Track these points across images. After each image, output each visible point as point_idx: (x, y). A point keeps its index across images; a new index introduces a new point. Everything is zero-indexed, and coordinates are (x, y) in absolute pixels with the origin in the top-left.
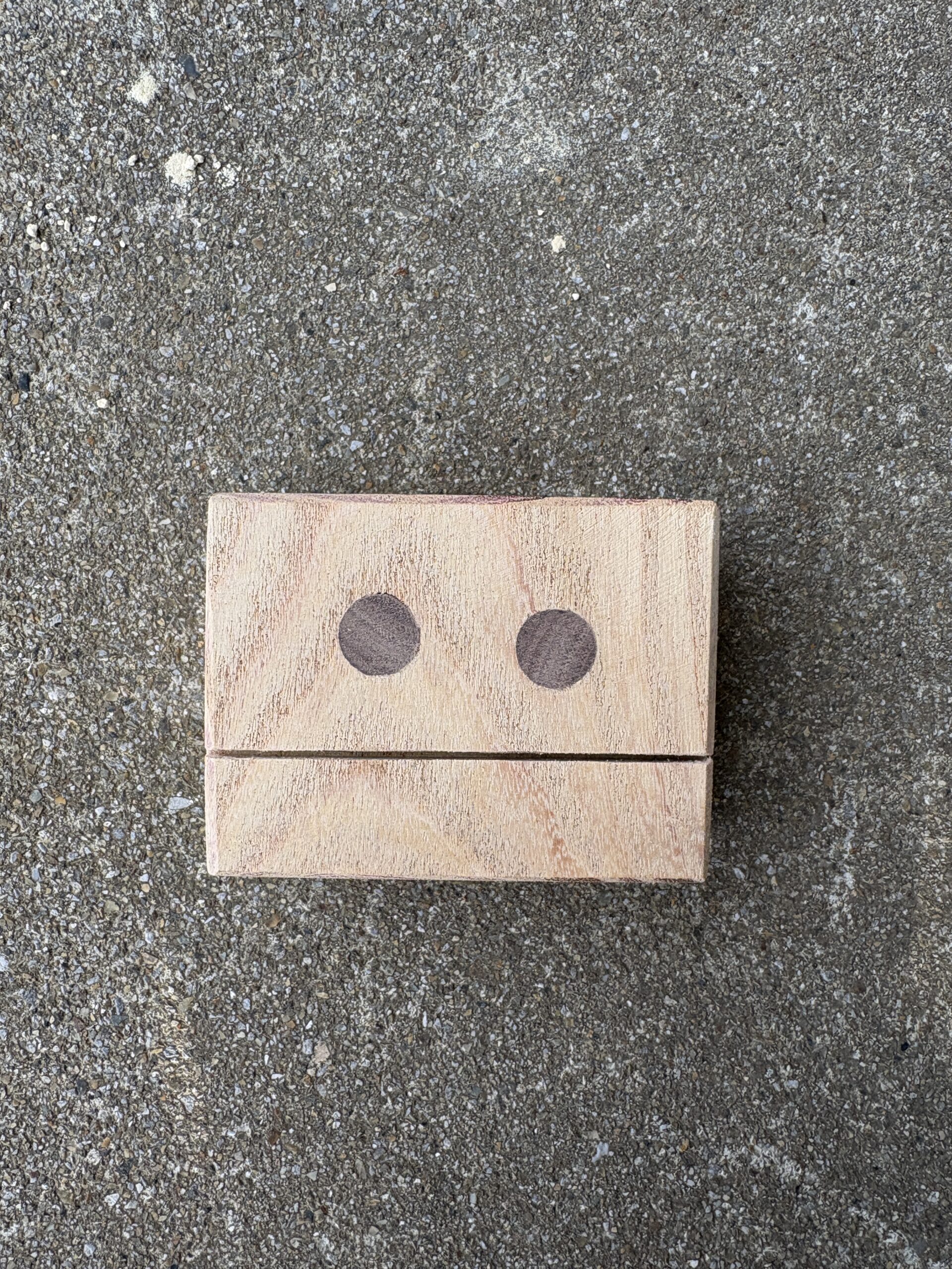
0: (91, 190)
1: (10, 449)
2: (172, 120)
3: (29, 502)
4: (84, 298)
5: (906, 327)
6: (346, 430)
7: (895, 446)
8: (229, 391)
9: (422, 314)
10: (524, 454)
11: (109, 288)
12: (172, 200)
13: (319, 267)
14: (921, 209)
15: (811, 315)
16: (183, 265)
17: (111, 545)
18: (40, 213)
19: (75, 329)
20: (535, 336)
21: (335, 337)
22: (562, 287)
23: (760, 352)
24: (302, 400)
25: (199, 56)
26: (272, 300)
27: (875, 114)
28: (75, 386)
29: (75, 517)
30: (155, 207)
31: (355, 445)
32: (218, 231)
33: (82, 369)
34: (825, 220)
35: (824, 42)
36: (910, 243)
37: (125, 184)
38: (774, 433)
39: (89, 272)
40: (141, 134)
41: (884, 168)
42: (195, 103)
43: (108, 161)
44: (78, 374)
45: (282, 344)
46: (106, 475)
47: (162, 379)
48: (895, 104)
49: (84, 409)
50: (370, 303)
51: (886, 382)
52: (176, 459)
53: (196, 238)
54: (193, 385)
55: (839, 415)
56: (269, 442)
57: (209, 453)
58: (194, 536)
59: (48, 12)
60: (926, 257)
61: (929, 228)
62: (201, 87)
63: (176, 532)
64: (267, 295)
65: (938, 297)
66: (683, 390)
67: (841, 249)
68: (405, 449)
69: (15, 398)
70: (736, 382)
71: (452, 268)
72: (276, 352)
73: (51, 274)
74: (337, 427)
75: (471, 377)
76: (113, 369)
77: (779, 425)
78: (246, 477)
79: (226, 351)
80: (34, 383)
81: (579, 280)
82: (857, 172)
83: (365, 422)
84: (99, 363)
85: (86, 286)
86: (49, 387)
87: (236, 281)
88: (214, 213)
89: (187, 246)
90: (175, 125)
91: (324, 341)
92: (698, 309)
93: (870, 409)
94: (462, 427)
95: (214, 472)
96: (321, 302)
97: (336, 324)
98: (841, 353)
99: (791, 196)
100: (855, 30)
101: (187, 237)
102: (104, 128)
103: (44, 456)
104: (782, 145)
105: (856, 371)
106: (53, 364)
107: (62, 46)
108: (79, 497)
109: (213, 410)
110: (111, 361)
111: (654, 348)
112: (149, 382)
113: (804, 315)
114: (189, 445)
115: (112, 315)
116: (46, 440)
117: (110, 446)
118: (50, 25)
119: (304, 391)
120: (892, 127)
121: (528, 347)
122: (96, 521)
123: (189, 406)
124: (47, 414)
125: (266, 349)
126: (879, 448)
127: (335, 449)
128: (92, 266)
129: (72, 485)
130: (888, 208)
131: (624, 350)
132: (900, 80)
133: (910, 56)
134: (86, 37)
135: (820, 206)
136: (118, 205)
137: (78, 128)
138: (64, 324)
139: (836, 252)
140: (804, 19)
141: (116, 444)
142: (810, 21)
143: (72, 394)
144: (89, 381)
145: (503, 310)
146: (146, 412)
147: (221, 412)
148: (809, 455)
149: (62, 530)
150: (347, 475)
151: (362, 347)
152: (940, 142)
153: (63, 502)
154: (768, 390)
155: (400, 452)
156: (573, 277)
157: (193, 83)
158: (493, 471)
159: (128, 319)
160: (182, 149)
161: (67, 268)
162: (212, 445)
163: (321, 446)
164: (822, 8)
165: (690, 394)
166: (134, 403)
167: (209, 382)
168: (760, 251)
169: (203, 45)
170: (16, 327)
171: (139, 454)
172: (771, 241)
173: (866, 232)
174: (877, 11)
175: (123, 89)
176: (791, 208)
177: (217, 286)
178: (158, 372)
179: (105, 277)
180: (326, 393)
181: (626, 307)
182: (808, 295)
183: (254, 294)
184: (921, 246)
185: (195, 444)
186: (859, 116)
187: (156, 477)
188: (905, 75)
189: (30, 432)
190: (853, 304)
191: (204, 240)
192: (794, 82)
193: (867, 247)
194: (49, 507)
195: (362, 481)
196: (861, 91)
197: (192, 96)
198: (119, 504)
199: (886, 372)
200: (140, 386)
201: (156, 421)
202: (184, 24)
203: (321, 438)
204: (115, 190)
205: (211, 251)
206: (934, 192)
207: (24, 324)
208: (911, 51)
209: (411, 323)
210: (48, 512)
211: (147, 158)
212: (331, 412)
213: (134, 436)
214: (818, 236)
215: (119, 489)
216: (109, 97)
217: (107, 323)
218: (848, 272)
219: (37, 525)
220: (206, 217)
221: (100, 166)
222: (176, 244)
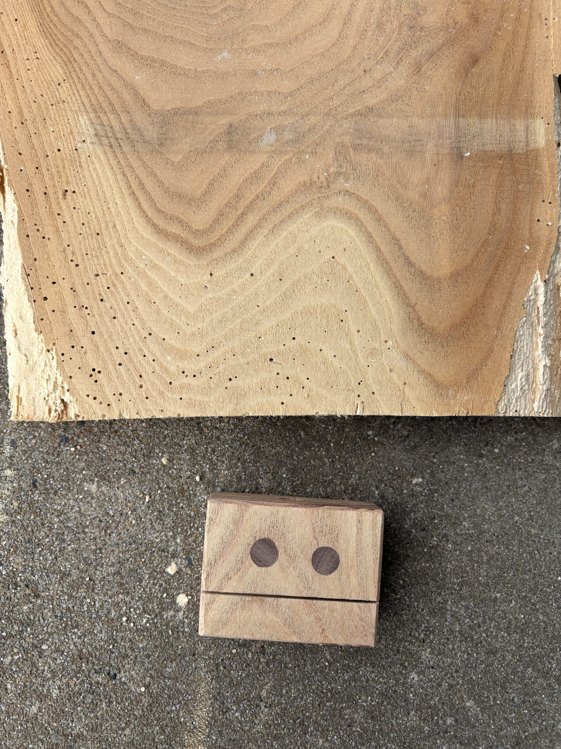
0: (148, 604)
1: (106, 703)
2: (181, 581)
3: (111, 723)
4: (141, 645)
5: (452, 686)
6: (235, 708)
7: (445, 733)
8: (191, 688)
9: (267, 664)
10: (302, 723)
11: (151, 643)
12: (178, 611)
13: (230, 643)
14: (461, 641)
15: (416, 679)
16: (179, 637)
17: (140, 744)
18: (128, 611)
19: (136, 657)
20: (309, 677)
21: (233, 670)
22: (322, 658)
23: (396, 691)
24: (219, 694)
25: (194, 558)
26: (211, 653)
27: (446, 602)
28: (133, 680)
29: (127, 732)
30: (172, 613)
31: (237, 714)
32: (194, 625)
33: (137, 674)
34: (424, 641)
35: (428, 573)
36: (456, 654)
37: (161, 602)
38: (398, 724)
39: (144, 636)
40: (169, 585)
41: (447, 623)
42: (190, 575)
43: (156, 594)
44: (135, 676)
45: (213, 671)
46: (141, 716)
47: (167, 681)
48: (453, 599)
49: (136, 689)
50: (248, 658)
51: (443, 708)
52: (168, 713)
53: (185, 626)
54: (178, 684)
55: (424, 720)
56: (204, 710)
57: (181, 712)
58: (172, 744)
59: (140, 537)
60: (462, 660)
61: (463, 649)
62: (193, 569)
63: (165, 742)
64: (210, 651)
65: (465, 676)
66: (365, 704)
67: (429, 654)
68: (256, 717)
69: (110, 683)
70: (385, 703)
71: (281, 647)
72: (211, 674)
73: (129, 635)
74: (231, 706)
75: (284, 691)
76: (148, 675)
77: (401, 721)
78: (194, 723)
79: (192, 672)
80: (118, 677)
81: (328, 657)
82: (437, 624)
83: (242, 705)
84: (143, 672)
85: (142, 641)
86: (123, 679)
87: (198, 644)
88: (193, 618)
89: (182, 629)
90: (182, 583)
91: (229, 672)
92: (373, 672)
93: (436, 718)
94: (279, 711)
95: (182, 720)
96: (230, 656)
97: (234, 665)
98: (426, 695)
99: (411, 631)
100: (440, 570)
101: (182, 625)
102: (155, 582)
103: (118, 707)
104: (409, 611)
105: (432, 703)
106: (126, 670)
107: (143, 549)
108: (130, 724)
109: (184, 695)
110: (148, 671)
111: (355, 686)
112: (161, 681)
113: (413, 678)
114: (174, 708)
115: (150, 653)
116: (120, 700)
117: (144, 705)
118: (140, 542)
119: (220, 691)
120: (451, 608)
121: (307, 682)
122: (135, 735)
123: (175, 693)
124: (121, 690)
125: (207, 672)
126: (439, 733)
127: (229, 715)
128: (145, 633)
129: (128, 719)
130: (448, 639)
131: (343, 686)
132: (455, 590)
133: (460, 581)
134: (153, 547)
135: (422, 636)
136: (157, 611)
137: (146, 580)
138: (132, 655)
139: (427, 655)
140: (421, 564)
141: (146, 704)
142: (423, 565)
143: (132, 683)
144: (139, 679)
145: (298, 666)
146: (159, 693)
147: (187, 696)
148: (411, 734)
149: (122, 736)
150: (233, 726)
151: (244, 675)
152: (469, 616)
153: (123, 725)
154: (397, 707)
155: (254, 718)
156: (326, 655)
157: (190, 568)
158: (289, 729)
159: (156, 656)
160: (184, 592)
161: (135, 634)
162: (183, 708)
163: (224, 713)
164: (428, 560)
165: (368, 706)
166: (154, 688)
167: (184, 683)
168: (398, 651)
169: (196, 554)
170: (113, 655)
171: (154, 710)
172: (403, 648)
173: (439, 648)
174: (449, 563)
175: (164, 568)
176: (411, 636)
177: (191, 646)
178: (165, 678)
179: (150, 638)
180: (228, 692)
181: (346, 668)
182: (415, 670)
183: (205, 650)
184: (460, 656)
185: (176, 708)
186: (439, 602)
187: (160, 719)
188: (458, 588)
189: (114, 696)
190: (432, 676)
191: (188, 627)
192: (415, 587)
193: (439, 654)
194: (118, 727)
195: (238, 729)
196: (440, 593)
197: (189, 572)
198: (145, 728)
199: (443, 704)
200: (158, 683)
201: (162, 697)
202: (190, 545)
203: (224, 710)
204: (157, 605)
205: (190, 632)
206: (466, 635)
207: (117, 654)
208: (460, 579)
209: (263, 667)
210: (117, 729)
211: (170, 594)
212: (229, 700)
213: (153, 702)
214: (421, 648)
215: (145, 723)
216: (159, 570)
217: (148, 656)
218: (431, 663)
219: (113, 733)
220: (190, 619)
221: (152, 596)
222: (177, 628)
